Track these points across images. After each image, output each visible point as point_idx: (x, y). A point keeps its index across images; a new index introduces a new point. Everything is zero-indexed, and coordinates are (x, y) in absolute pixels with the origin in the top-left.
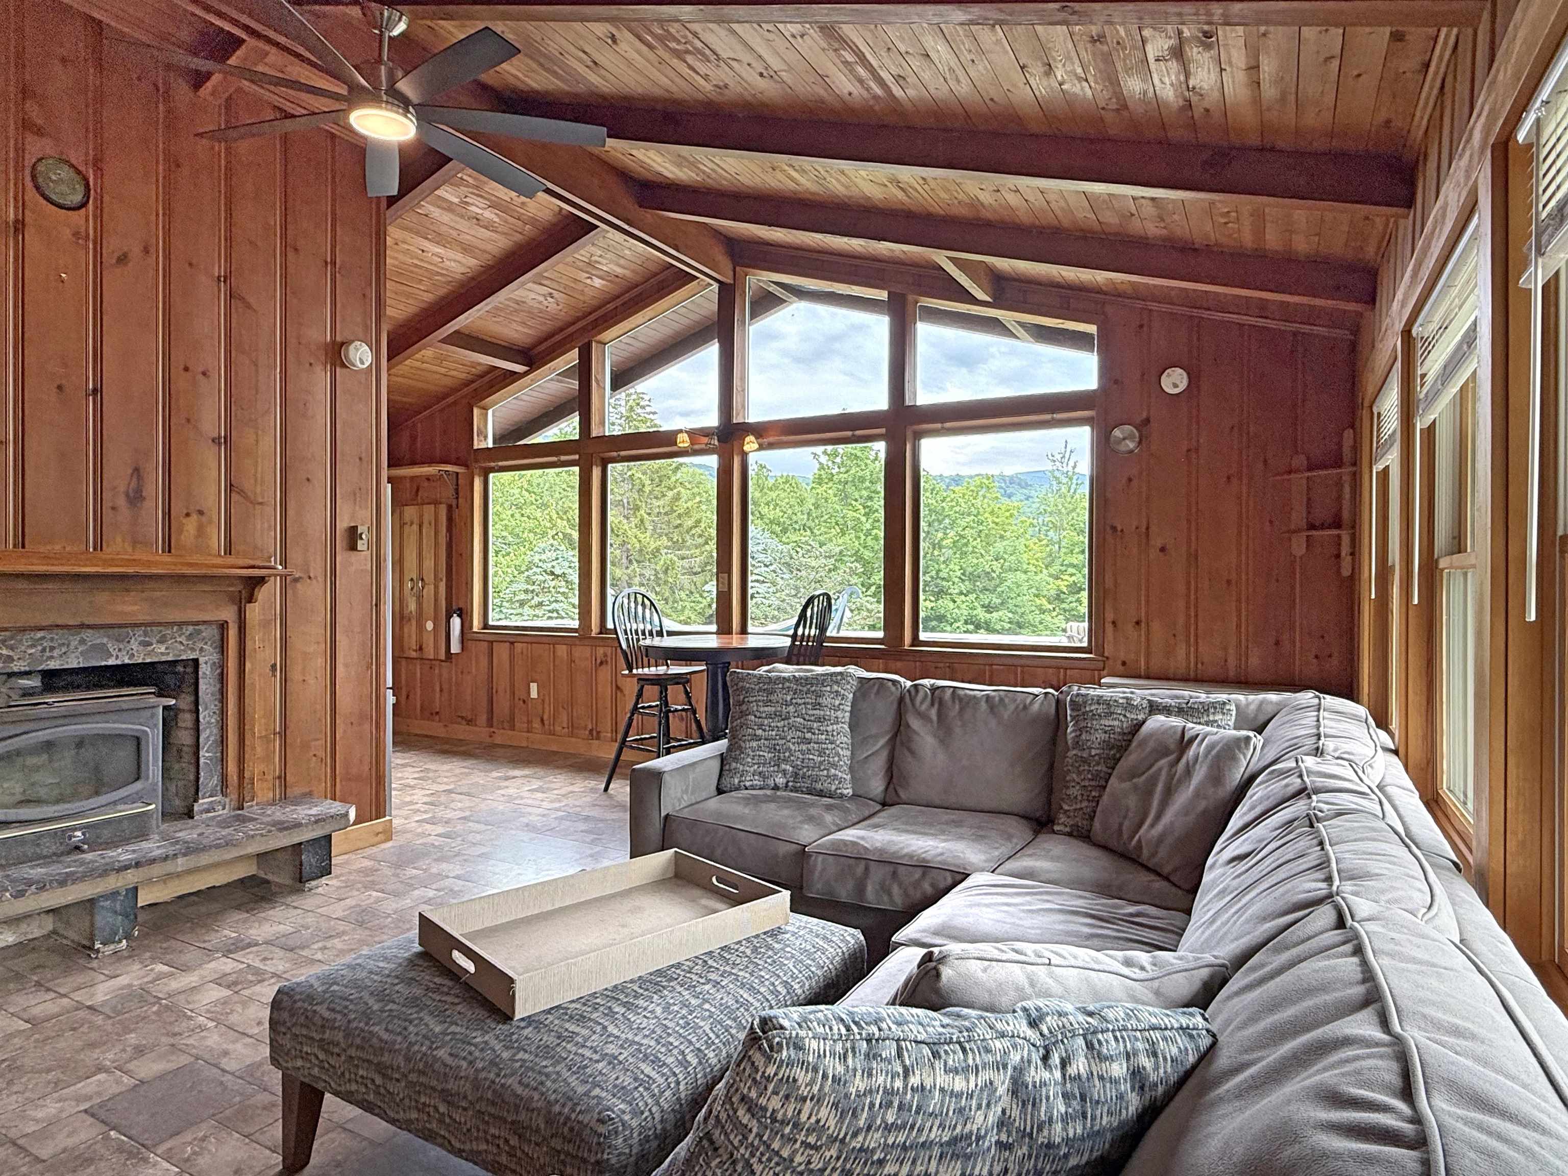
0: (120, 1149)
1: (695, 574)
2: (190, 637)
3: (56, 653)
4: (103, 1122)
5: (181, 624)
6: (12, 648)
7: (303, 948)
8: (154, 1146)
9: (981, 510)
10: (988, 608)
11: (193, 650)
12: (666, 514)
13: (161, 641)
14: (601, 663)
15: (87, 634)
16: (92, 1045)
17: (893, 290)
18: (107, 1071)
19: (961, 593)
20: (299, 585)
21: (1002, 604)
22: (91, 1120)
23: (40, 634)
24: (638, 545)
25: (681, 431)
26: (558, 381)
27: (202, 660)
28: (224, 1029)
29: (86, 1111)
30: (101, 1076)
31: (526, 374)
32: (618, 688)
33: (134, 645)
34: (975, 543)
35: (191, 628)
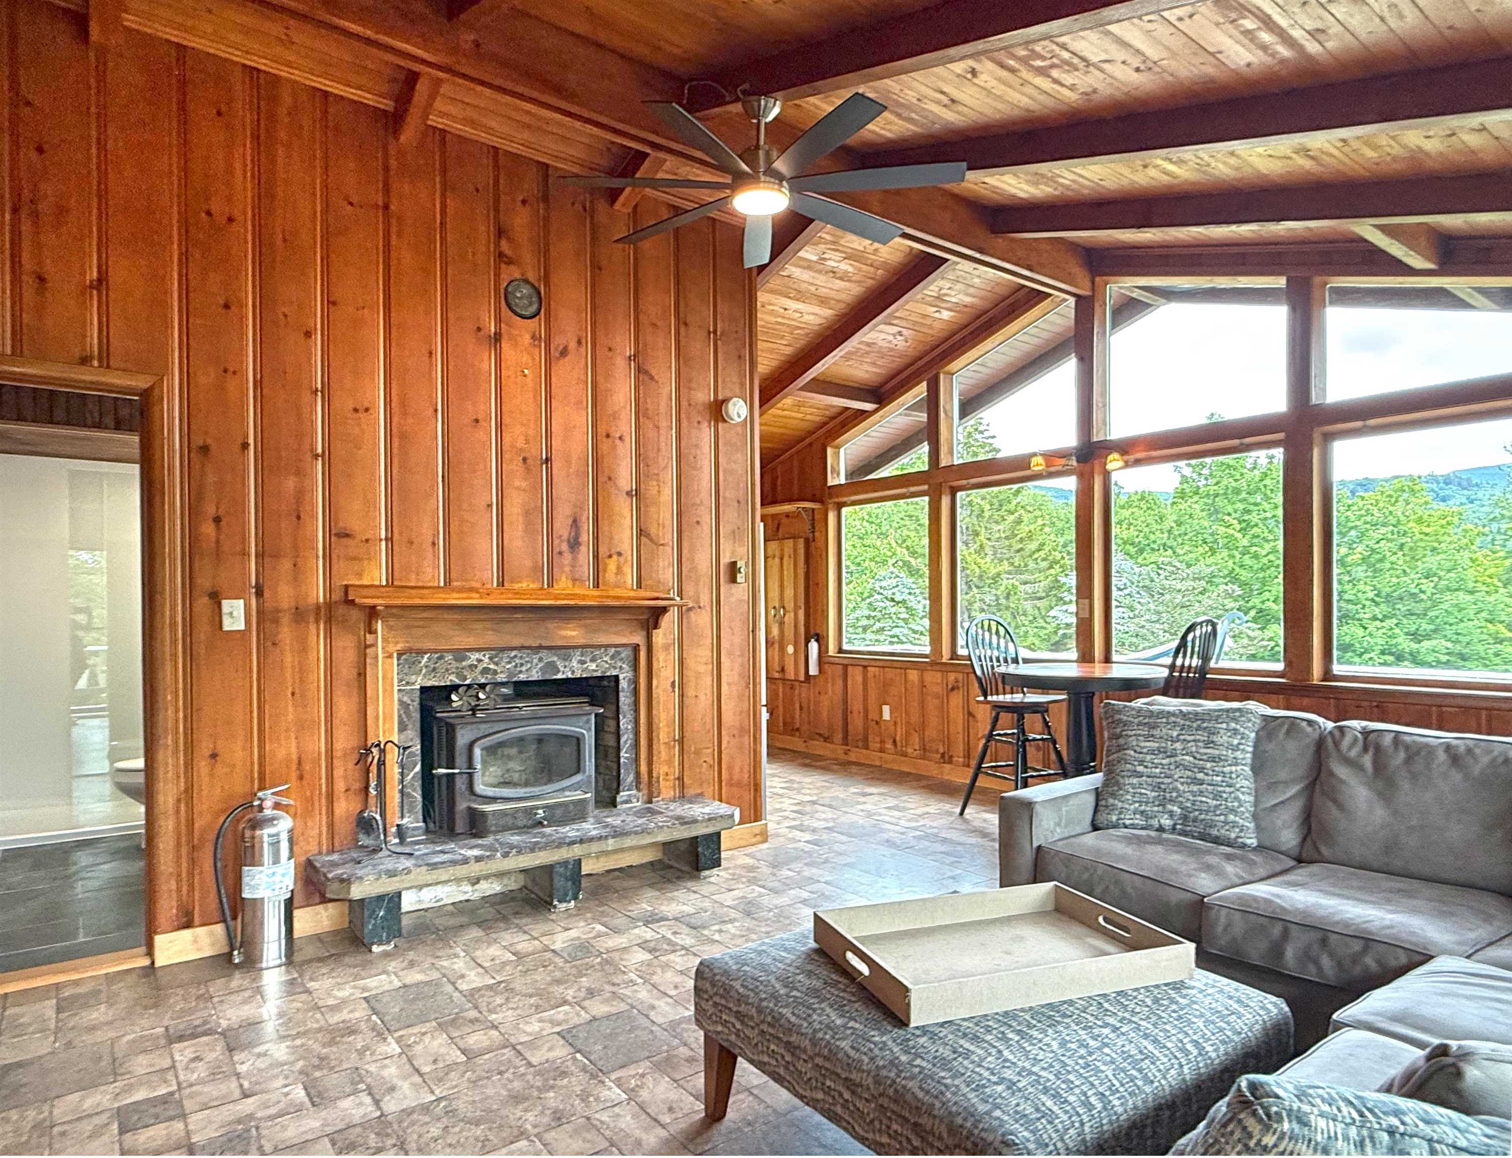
0: (584, 1069)
1: (1040, 598)
2: (612, 657)
3: (524, 669)
4: (570, 1044)
5: (607, 646)
6: (497, 664)
7: (704, 928)
8: (609, 1072)
9: (1402, 518)
10: (1415, 636)
11: (615, 668)
12: (1007, 538)
13: (592, 660)
14: (953, 689)
15: (543, 654)
16: (558, 982)
17: (1294, 274)
18: (570, 1004)
19: (1375, 618)
20: (692, 614)
21: (1435, 631)
22: (562, 1042)
23: (513, 653)
24: (977, 571)
25: (1035, 455)
26: (906, 415)
27: (621, 677)
28: (650, 987)
29: (558, 1033)
30: (566, 1008)
31: (876, 411)
32: (970, 714)
33: (574, 663)
34: (1394, 558)
35: (613, 650)
